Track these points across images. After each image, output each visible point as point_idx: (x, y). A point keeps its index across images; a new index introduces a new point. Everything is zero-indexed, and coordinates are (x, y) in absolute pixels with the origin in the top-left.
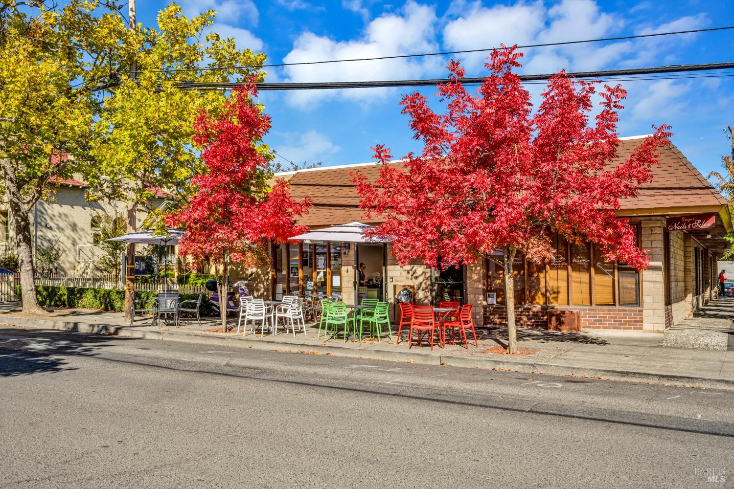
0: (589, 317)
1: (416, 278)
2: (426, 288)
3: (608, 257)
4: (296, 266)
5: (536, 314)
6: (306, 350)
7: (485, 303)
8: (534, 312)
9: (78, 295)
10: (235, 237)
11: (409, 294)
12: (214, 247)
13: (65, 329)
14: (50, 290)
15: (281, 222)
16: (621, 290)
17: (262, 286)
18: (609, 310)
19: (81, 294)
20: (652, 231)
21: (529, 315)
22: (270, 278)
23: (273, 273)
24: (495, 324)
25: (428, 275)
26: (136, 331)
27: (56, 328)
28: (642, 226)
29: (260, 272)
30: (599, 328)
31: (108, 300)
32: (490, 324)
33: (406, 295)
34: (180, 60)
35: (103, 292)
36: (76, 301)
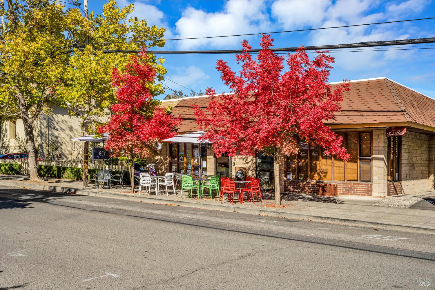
0: (343, 188)
1: (248, 163)
2: (253, 169)
3: (325, 153)
4: (182, 155)
5: (313, 186)
6: (168, 203)
7: (285, 179)
8: (312, 185)
9: (63, 171)
10: (135, 139)
11: (242, 173)
12: (124, 145)
13: (49, 190)
14: (48, 167)
15: (159, 131)
16: (362, 172)
17: (164, 167)
18: (354, 184)
19: (64, 171)
20: (379, 136)
21: (309, 186)
22: (168, 162)
23: (169, 159)
24: (291, 191)
25: (254, 161)
26: (85, 191)
27: (45, 189)
28: (373, 133)
29: (163, 159)
30: (348, 194)
31: (78, 174)
32: (288, 191)
33: (241, 173)
34: (116, 33)
35: (76, 169)
36: (61, 174)
